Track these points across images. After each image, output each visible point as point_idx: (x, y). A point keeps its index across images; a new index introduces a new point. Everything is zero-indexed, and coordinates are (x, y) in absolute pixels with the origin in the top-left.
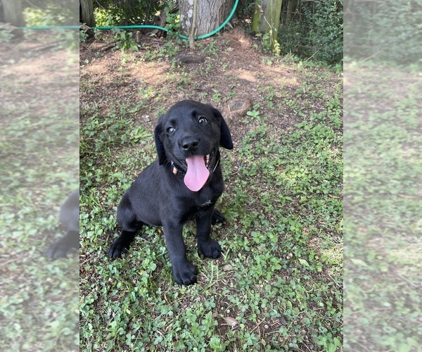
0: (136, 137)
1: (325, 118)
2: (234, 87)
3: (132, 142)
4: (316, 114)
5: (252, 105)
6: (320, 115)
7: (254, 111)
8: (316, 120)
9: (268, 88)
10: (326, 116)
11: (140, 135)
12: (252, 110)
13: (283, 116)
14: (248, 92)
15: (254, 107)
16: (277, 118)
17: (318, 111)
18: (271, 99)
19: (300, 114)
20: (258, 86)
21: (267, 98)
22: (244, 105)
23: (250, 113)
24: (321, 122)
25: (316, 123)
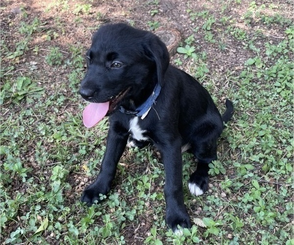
0: (20, 94)
1: (286, 51)
2: (155, 14)
3: (15, 101)
4: (273, 46)
5: (183, 39)
6: (279, 47)
7: (187, 46)
8: (275, 55)
9: (203, 12)
10: (288, 48)
11: (26, 91)
12: (184, 45)
13: (228, 51)
14: (176, 20)
15: (186, 41)
16: (220, 55)
17: (276, 42)
18: (209, 28)
19: (252, 47)
20: (188, 11)
21: (204, 27)
22: (171, 39)
23: (180, 50)
24: (282, 57)
25: (276, 58)
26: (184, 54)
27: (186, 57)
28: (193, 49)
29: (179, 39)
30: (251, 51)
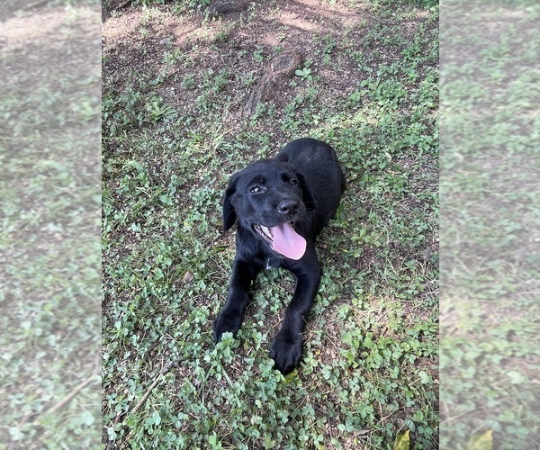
1: (397, 72)
2: (283, 39)
4: (386, 67)
5: (302, 62)
6: (392, 68)
7: (305, 69)
8: (386, 75)
10: (400, 69)
12: (303, 67)
13: (343, 73)
14: (301, 44)
15: (305, 64)
16: (335, 77)
17: (390, 63)
18: (329, 51)
19: (365, 69)
20: (314, 35)
21: (324, 50)
22: (292, 62)
23: (298, 72)
24: (392, 77)
25: (386, 79)
26: (302, 77)
27: (302, 79)
28: (309, 71)
29: (298, 62)
30: (365, 72)
